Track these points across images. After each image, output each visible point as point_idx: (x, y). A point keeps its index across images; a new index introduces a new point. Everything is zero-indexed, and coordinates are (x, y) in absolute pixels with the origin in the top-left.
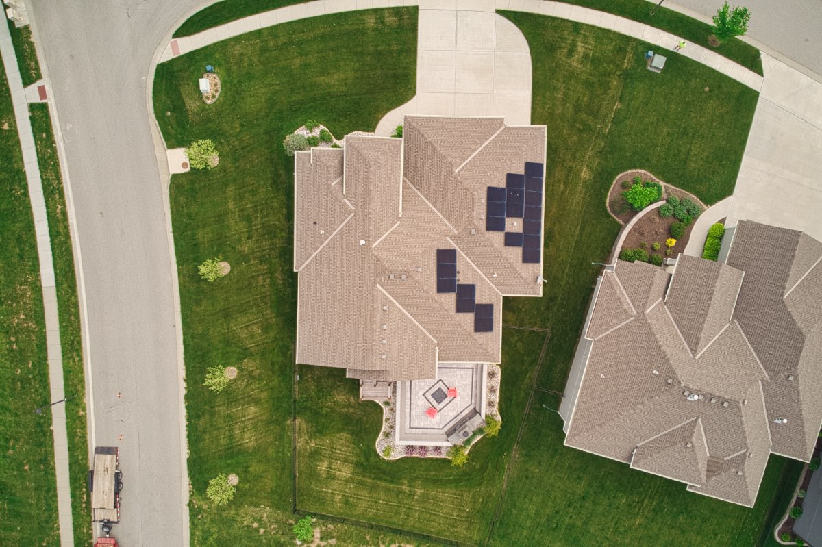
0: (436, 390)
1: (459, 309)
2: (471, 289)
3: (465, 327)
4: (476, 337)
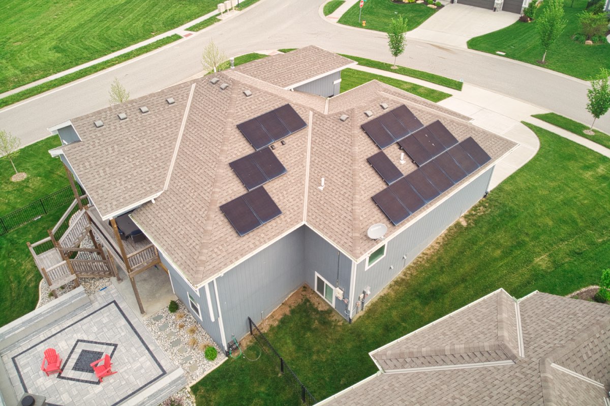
0: (95, 350)
1: (237, 167)
2: (277, 169)
3: (217, 190)
4: (212, 216)
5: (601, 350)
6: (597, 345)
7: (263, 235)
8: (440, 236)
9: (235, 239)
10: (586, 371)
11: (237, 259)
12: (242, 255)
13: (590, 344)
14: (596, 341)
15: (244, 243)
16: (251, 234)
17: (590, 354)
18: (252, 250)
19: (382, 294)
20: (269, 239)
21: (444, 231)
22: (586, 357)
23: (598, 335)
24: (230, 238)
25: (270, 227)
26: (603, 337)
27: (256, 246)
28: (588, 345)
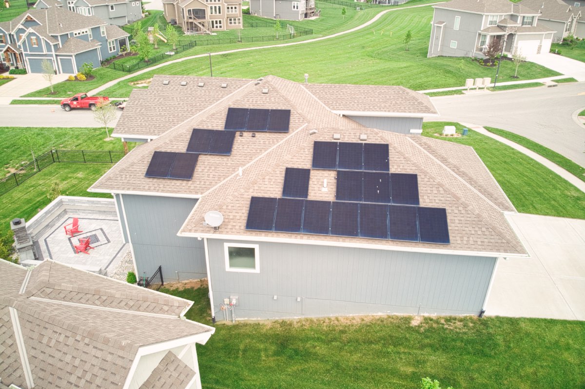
5: (66, 354)
6: (68, 346)
7: (161, 186)
8: (373, 316)
9: (142, 177)
10: (33, 353)
11: (129, 189)
12: (134, 189)
13: (63, 336)
14: (71, 341)
15: (144, 183)
16: (155, 180)
17: (52, 344)
18: (144, 190)
19: (261, 323)
20: (163, 191)
21: (381, 314)
22: (47, 340)
23: (78, 338)
24: (140, 174)
25: (173, 184)
26: (81, 345)
27: (149, 190)
28: (60, 334)
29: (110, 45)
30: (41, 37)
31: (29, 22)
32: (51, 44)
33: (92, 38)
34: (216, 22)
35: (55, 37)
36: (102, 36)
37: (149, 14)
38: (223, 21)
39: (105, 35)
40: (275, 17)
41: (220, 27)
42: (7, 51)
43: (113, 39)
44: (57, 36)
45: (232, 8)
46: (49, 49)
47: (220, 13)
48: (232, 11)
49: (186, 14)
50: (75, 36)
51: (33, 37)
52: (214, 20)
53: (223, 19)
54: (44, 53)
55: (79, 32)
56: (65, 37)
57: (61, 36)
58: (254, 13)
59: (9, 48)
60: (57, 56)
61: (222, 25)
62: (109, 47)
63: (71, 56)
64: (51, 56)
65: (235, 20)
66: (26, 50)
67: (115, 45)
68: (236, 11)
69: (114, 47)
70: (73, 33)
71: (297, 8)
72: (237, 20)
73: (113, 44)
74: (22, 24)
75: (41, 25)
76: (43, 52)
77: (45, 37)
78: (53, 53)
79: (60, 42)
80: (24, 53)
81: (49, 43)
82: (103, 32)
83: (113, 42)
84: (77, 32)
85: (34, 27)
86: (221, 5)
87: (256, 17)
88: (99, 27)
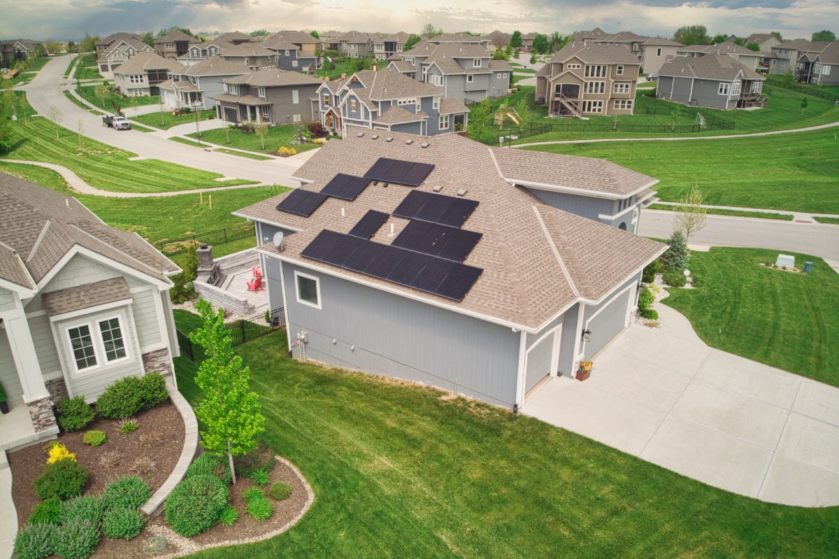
9: (275, 208)
12: (263, 217)
15: (273, 213)
18: (270, 219)
25: (293, 218)
27: (274, 219)
29: (442, 120)
30: (360, 101)
31: (355, 84)
32: (369, 110)
33: (420, 110)
34: (595, 104)
35: (376, 103)
36: (434, 108)
37: (519, 90)
38: (605, 103)
39: (438, 108)
40: (690, 103)
41: (599, 110)
42: (329, 114)
43: (448, 114)
44: (377, 103)
45: (622, 86)
46: (367, 117)
47: (602, 91)
48: (621, 90)
49: (553, 90)
50: (398, 104)
51: (353, 101)
52: (593, 101)
53: (605, 99)
54: (361, 120)
55: (405, 100)
56: (386, 104)
57: (381, 102)
58: (662, 97)
59: (331, 111)
60: (373, 125)
61: (602, 108)
62: (440, 123)
63: (387, 127)
64: (368, 124)
65: (623, 102)
66: (345, 115)
67: (448, 122)
68: (626, 91)
69: (446, 124)
70: (396, 101)
71: (725, 92)
72: (627, 102)
73: (446, 120)
74: (348, 85)
75: (366, 87)
76: (360, 118)
77: (364, 101)
78: (370, 121)
79: (380, 110)
80: (343, 118)
81: (367, 110)
82: (436, 105)
83: (446, 117)
84: (402, 101)
85: (356, 89)
86: (605, 82)
87: (663, 101)
88: (432, 97)
